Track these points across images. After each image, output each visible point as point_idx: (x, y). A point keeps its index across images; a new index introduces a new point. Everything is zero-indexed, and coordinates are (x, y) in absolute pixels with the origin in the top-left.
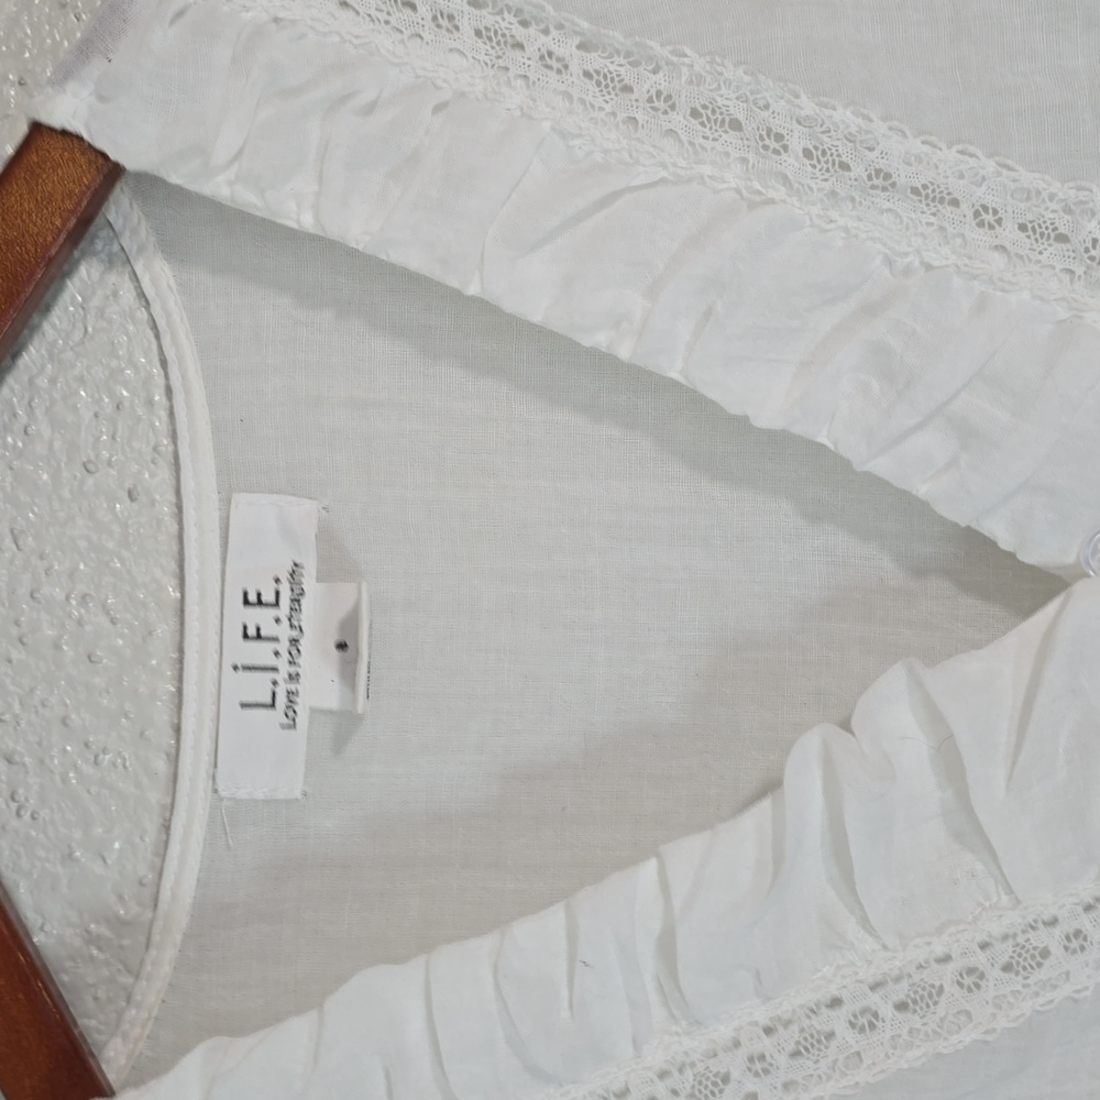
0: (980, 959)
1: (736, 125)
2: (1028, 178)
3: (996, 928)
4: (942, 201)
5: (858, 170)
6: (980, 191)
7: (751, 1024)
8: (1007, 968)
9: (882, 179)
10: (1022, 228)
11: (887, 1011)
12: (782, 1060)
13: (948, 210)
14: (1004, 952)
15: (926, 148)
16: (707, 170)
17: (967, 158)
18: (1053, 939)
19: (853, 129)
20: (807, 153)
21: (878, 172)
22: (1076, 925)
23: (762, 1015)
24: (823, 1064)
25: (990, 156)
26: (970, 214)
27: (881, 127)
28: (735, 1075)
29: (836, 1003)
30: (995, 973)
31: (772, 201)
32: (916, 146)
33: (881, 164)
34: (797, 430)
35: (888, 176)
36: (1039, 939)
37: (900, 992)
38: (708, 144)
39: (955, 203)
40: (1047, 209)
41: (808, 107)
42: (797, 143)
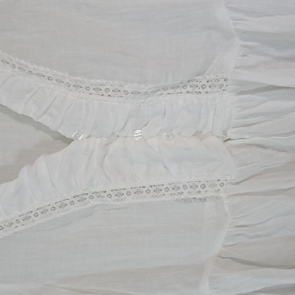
0: (55, 205)
1: (8, 63)
2: (55, 72)
3: (58, 200)
4: (41, 76)
5: (27, 71)
6: (48, 74)
7: (17, 215)
8: (60, 207)
9: (30, 72)
10: (56, 80)
11: (40, 213)
12: (21, 221)
13: (43, 77)
14: (59, 204)
15: (38, 67)
16: (5, 70)
17: (45, 68)
18: (68, 202)
19: (25, 64)
20: (19, 68)
21: (30, 71)
22: (72, 200)
23: (19, 213)
24: (29, 222)
25: (49, 68)
26: (47, 78)
27: (29, 64)
28: (14, 223)
29: (31, 212)
30: (58, 208)
31: (15, 76)
32: (36, 66)
33: (29, 70)
34: (25, 114)
35: (31, 72)
36: (66, 202)
37: (42, 210)
38: (5, 66)
39: (44, 76)
40: (59, 77)
41: (17, 60)
42: (17, 66)
